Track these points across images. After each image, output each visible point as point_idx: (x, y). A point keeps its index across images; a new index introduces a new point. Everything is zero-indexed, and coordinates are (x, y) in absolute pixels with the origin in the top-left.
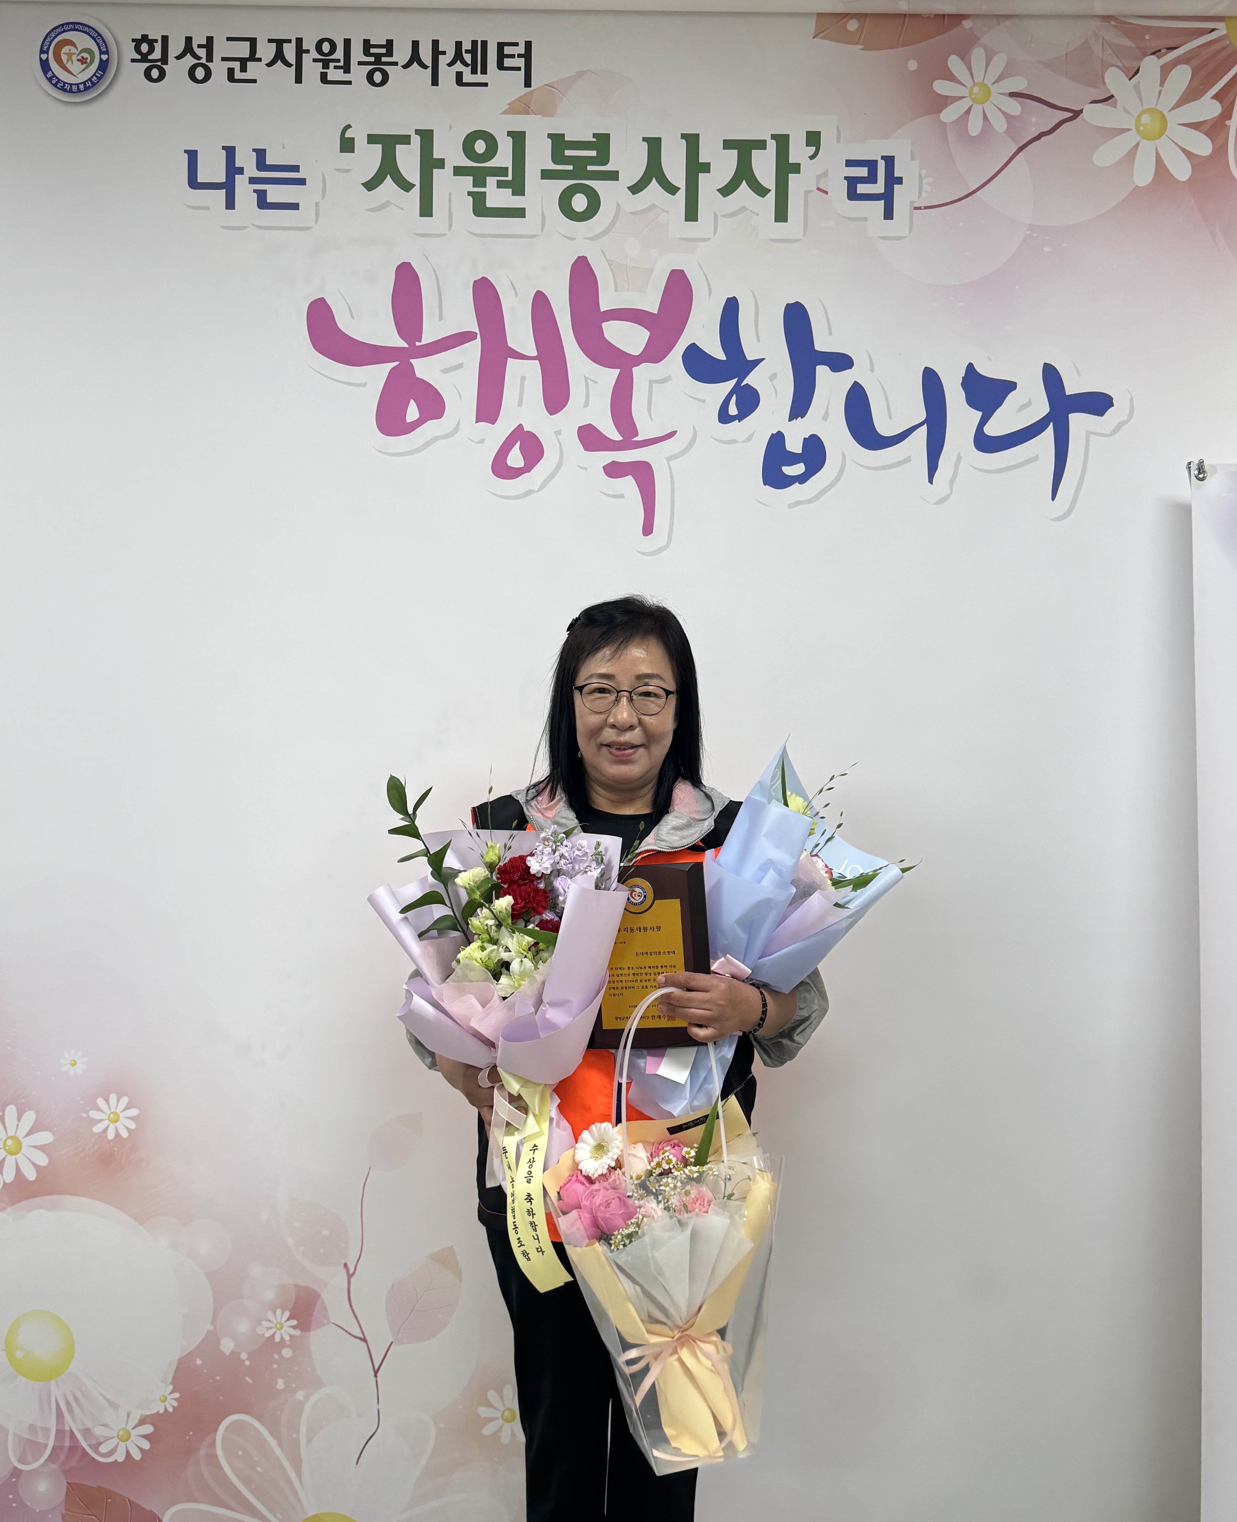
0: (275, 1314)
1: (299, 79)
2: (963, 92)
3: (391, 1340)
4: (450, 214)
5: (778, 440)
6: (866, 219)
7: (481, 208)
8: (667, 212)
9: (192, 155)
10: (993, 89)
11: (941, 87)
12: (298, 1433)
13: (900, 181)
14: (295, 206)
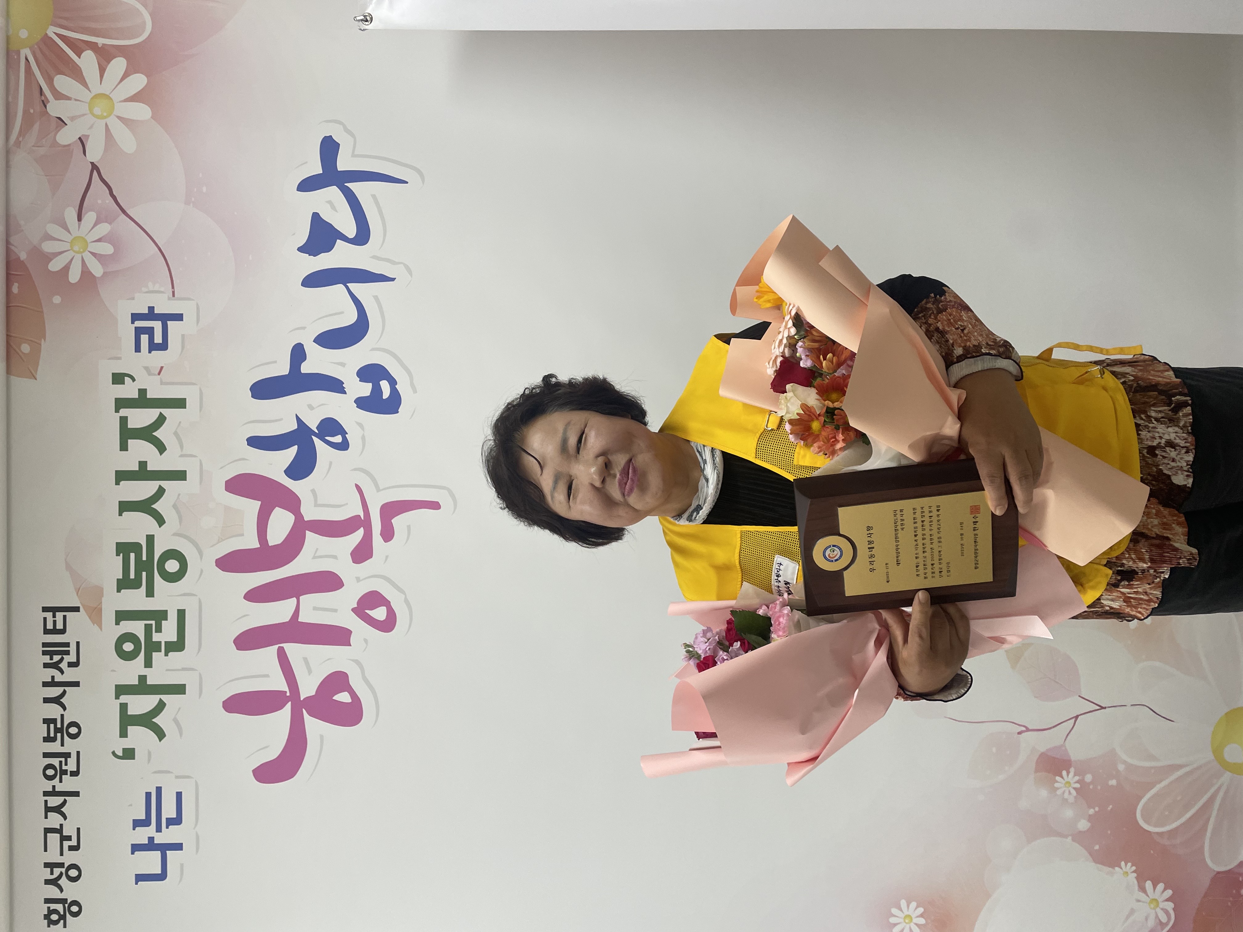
0: (1058, 789)
1: (76, 794)
2: (78, 258)
3: (1078, 697)
4: (184, 669)
5: (362, 403)
6: (183, 336)
7: (178, 646)
8: (179, 495)
9: (140, 878)
10: (75, 233)
11: (74, 276)
12: (1152, 768)
13: (151, 309)
14: (179, 795)
